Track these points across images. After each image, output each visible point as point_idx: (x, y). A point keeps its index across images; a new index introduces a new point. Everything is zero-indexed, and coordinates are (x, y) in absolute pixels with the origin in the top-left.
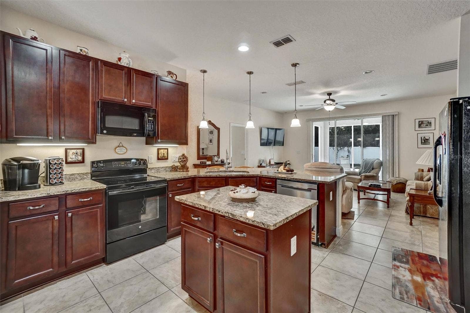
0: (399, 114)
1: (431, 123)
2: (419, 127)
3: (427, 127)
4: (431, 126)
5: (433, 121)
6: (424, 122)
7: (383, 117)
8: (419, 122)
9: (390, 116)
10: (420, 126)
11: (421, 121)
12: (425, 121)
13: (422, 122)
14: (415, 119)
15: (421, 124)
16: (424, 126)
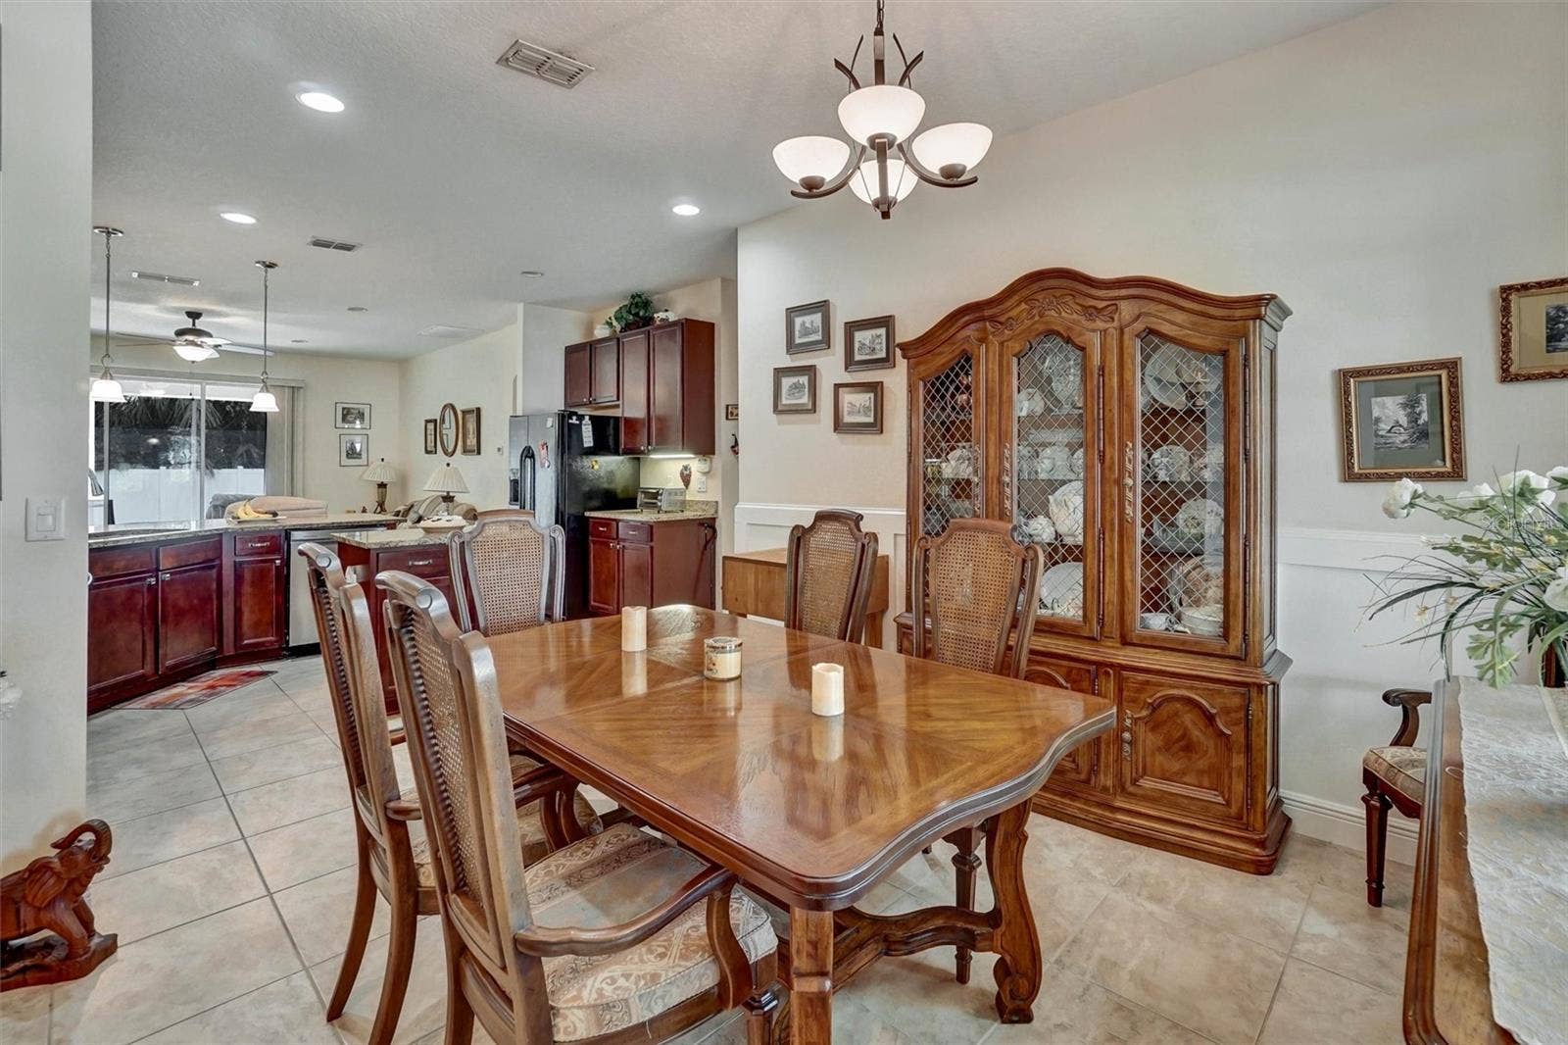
0: (305, 387)
1: (363, 414)
2: (342, 420)
4: (363, 421)
5: (366, 409)
8: (344, 409)
9: (287, 388)
10: (344, 419)
11: (347, 408)
12: (353, 409)
14: (337, 404)
15: (347, 415)
16: (353, 419)
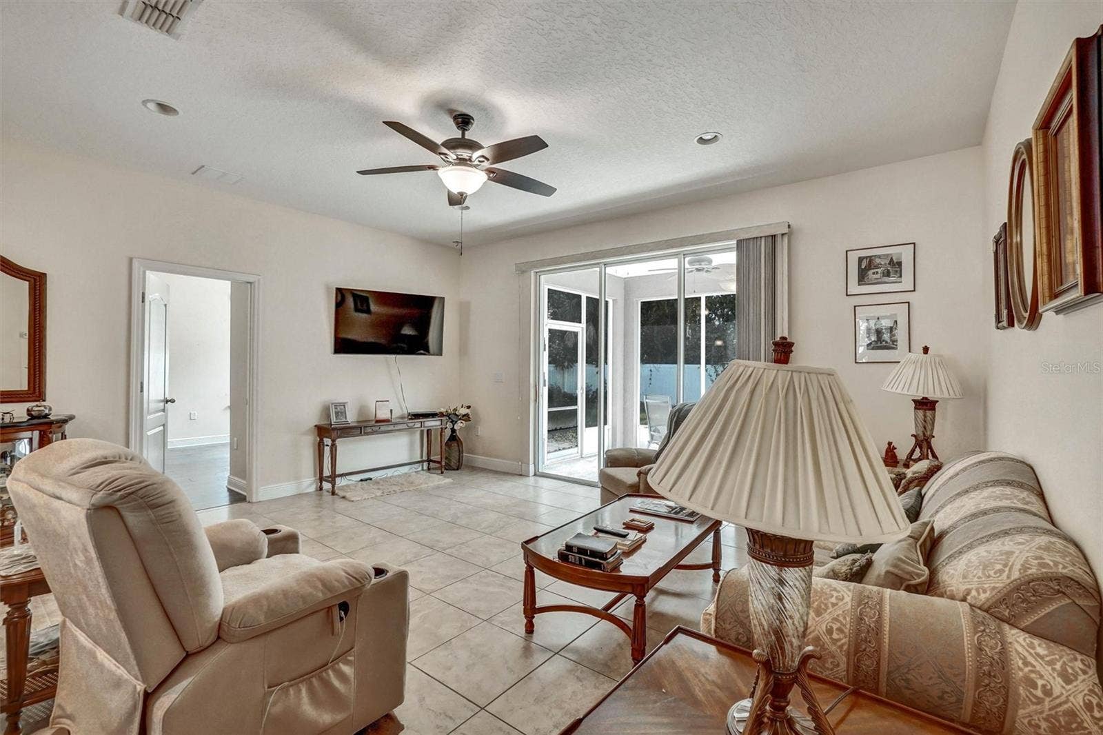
0: (790, 233)
1: (900, 264)
2: (859, 281)
3: (886, 279)
4: (901, 276)
5: (906, 256)
6: (878, 261)
7: (743, 246)
8: (861, 260)
9: (763, 240)
10: (862, 278)
11: (867, 257)
12: (879, 257)
13: (870, 261)
14: (847, 252)
15: (866, 269)
16: (878, 276)
